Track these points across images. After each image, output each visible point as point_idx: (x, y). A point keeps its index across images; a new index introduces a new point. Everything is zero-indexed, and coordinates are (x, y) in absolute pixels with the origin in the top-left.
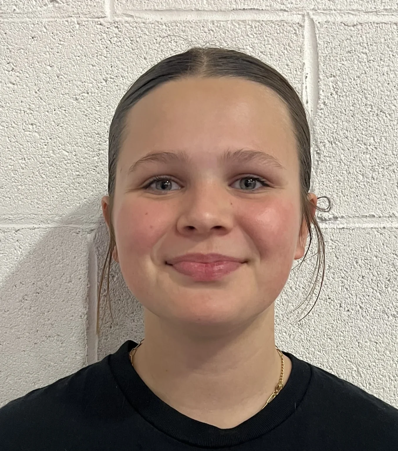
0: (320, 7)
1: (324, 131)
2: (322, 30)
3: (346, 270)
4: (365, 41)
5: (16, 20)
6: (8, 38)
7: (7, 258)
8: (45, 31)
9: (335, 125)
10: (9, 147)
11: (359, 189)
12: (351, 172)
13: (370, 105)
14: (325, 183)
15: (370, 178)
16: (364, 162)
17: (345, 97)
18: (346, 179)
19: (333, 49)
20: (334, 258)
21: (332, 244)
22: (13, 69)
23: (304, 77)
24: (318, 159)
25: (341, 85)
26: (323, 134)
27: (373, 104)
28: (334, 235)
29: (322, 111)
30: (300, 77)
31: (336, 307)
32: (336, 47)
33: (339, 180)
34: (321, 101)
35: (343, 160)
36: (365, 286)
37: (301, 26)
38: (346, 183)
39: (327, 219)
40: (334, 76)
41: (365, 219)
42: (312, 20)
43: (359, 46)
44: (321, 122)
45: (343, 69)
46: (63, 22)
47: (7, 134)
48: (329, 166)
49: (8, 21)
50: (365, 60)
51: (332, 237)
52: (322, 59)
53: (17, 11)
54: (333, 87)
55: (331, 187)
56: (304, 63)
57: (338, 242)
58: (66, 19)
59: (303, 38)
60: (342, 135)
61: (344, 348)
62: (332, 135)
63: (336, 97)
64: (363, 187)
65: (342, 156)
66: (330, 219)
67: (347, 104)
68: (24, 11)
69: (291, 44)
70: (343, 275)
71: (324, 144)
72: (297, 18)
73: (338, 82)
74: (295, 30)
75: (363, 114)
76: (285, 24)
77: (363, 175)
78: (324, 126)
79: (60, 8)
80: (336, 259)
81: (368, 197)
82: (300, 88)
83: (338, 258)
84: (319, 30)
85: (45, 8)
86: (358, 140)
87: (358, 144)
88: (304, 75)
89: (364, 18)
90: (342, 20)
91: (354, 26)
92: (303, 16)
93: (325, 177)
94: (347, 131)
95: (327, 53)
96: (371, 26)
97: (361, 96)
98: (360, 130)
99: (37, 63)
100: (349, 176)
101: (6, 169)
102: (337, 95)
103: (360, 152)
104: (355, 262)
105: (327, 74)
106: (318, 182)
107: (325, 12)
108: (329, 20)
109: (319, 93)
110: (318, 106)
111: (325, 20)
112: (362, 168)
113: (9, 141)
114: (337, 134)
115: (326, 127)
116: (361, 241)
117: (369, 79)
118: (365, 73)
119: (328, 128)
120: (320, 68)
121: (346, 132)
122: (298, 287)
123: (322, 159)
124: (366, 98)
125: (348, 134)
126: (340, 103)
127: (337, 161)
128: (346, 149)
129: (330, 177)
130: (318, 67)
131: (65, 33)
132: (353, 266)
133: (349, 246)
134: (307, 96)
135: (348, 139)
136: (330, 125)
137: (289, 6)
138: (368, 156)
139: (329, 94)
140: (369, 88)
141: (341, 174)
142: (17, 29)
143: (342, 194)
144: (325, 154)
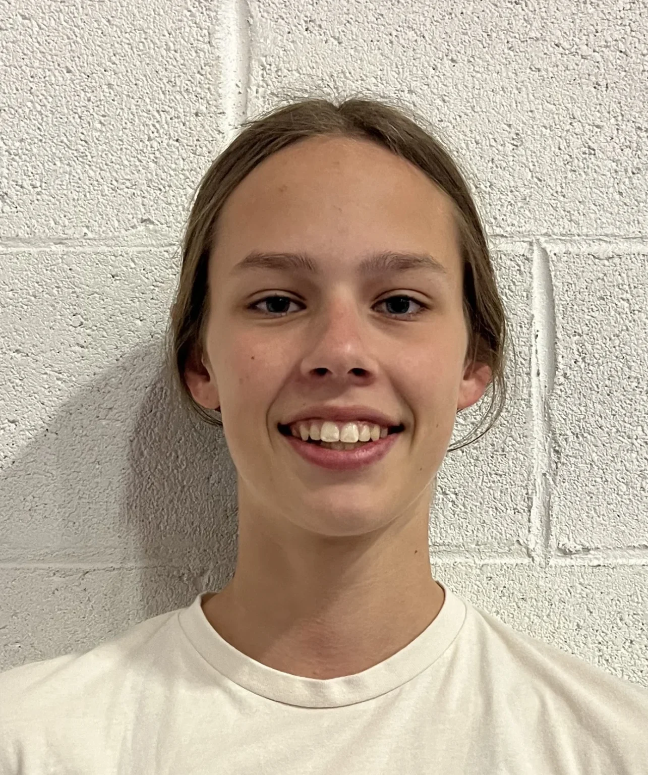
0: (556, 231)
1: (564, 417)
2: (561, 265)
3: (605, 631)
4: (626, 281)
5: (88, 250)
6: (74, 277)
8: (133, 265)
9: (583, 409)
11: (621, 506)
12: (609, 480)
13: (635, 378)
14: (568, 497)
15: (639, 489)
16: (628, 465)
17: (597, 366)
18: (601, 490)
19: (577, 293)
20: (586, 611)
21: (582, 590)
22: (82, 324)
23: (533, 336)
24: (557, 460)
25: (589, 347)
26: (563, 422)
27: (640, 376)
28: (585, 577)
29: (561, 387)
30: (527, 336)
32: (582, 290)
33: (590, 493)
34: (559, 374)
35: (596, 461)
36: (635, 656)
37: (527, 259)
38: (600, 497)
39: (574, 552)
40: (579, 335)
41: (631, 552)
42: (544, 251)
43: (617, 289)
44: (560, 404)
45: (594, 325)
46: (161, 252)
48: (575, 471)
49: (75, 250)
50: (627, 310)
51: (581, 580)
52: (561, 308)
53: (90, 235)
54: (578, 350)
55: (578, 503)
56: (533, 315)
57: (590, 588)
58: (166, 249)
59: (531, 278)
60: (593, 423)
62: (577, 423)
63: (583, 366)
64: (628, 502)
65: (594, 455)
66: (577, 552)
67: (600, 377)
68: (100, 235)
69: (513, 287)
70: (600, 639)
71: (566, 437)
72: (521, 248)
73: (586, 344)
74: (518, 265)
75: (625, 391)
76: (503, 256)
77: (627, 484)
78: (566, 409)
79: (156, 232)
80: (588, 614)
81: (636, 518)
82: (527, 352)
83: (591, 612)
84: (555, 266)
85: (134, 231)
86: (618, 431)
87: (619, 438)
88: (533, 332)
89: (623, 247)
90: (589, 250)
91: (608, 259)
92: (531, 244)
93: (568, 487)
94: (601, 417)
95: (568, 299)
96: (634, 259)
97: (621, 365)
98: (621, 416)
99: (119, 314)
100: (605, 486)
101: (69, 477)
102: (585, 363)
103: (621, 449)
104: (618, 619)
105: (568, 332)
106: (557, 495)
107: (564, 238)
108: (571, 250)
109: (556, 360)
110: (556, 380)
111: (564, 251)
112: (625, 474)
114: (586, 422)
115: (569, 411)
116: (627, 586)
117: (633, 338)
118: (627, 330)
119: (571, 412)
120: (557, 323)
121: (600, 419)
123: (563, 460)
124: (630, 368)
125: (602, 422)
126: (590, 375)
127: (586, 463)
128: (599, 443)
129: (575, 487)
130: (555, 321)
131: (164, 270)
132: (615, 625)
133: (609, 594)
134: (537, 364)
135: (603, 430)
136: (575, 408)
137: (508, 229)
138: (634, 455)
139: (573, 361)
140: (633, 352)
141: (594, 482)
142: (89, 263)
143: (596, 513)
144: (567, 452)
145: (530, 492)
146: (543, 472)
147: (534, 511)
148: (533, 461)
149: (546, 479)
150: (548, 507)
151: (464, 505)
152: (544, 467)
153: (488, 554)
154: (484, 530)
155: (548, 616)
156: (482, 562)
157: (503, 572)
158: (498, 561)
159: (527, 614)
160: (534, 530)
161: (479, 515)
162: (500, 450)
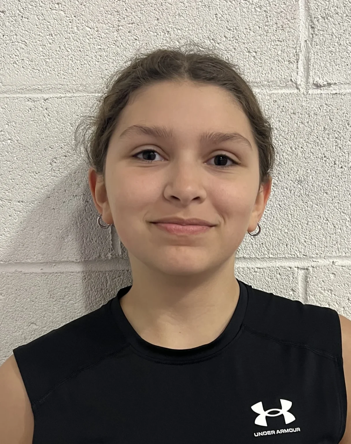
1: (317, 8)
3: (339, 131)
7: (37, 125)
9: (327, 3)
10: (38, 24)
11: (349, 59)
12: (342, 44)
14: (319, 54)
18: (338, 50)
20: (329, 120)
21: (327, 107)
24: (313, 33)
26: (316, 10)
28: (328, 100)
31: (331, 165)
33: (331, 51)
35: (335, 33)
38: (337, 54)
39: (322, 85)
47: (36, 12)
48: (323, 39)
51: (327, 102)
55: (325, 57)
57: (331, 106)
60: (333, 11)
61: (338, 201)
62: (324, 11)
65: (334, 29)
66: (324, 86)
70: (337, 136)
71: (317, 19)
78: (317, 3)
80: (330, 121)
83: (332, 121)
86: (347, 16)
87: (348, 20)
93: (319, 48)
94: (338, 7)
100: (340, 48)
101: (35, 44)
103: (349, 26)
104: (347, 124)
106: (313, 53)
113: (37, 19)
114: (329, 10)
119: (321, 5)
121: (337, 9)
122: (297, 147)
123: (316, 32)
127: (329, 34)
128: (337, 23)
129: (323, 48)
132: (345, 128)
133: (341, 110)
135: (338, 15)
136: (323, 3)
141: (333, 46)
143: (335, 63)
144: (319, 28)
145: (298, 51)
146: (305, 39)
147: (300, 62)
148: (300, 33)
149: (307, 44)
150: (308, 60)
151: (260, 59)
152: (306, 37)
153: (274, 87)
154: (272, 73)
155: (308, 122)
156: (271, 92)
157: (283, 97)
158: (280, 92)
159: (296, 122)
160: (300, 73)
161: (269, 65)
162: (281, 27)
